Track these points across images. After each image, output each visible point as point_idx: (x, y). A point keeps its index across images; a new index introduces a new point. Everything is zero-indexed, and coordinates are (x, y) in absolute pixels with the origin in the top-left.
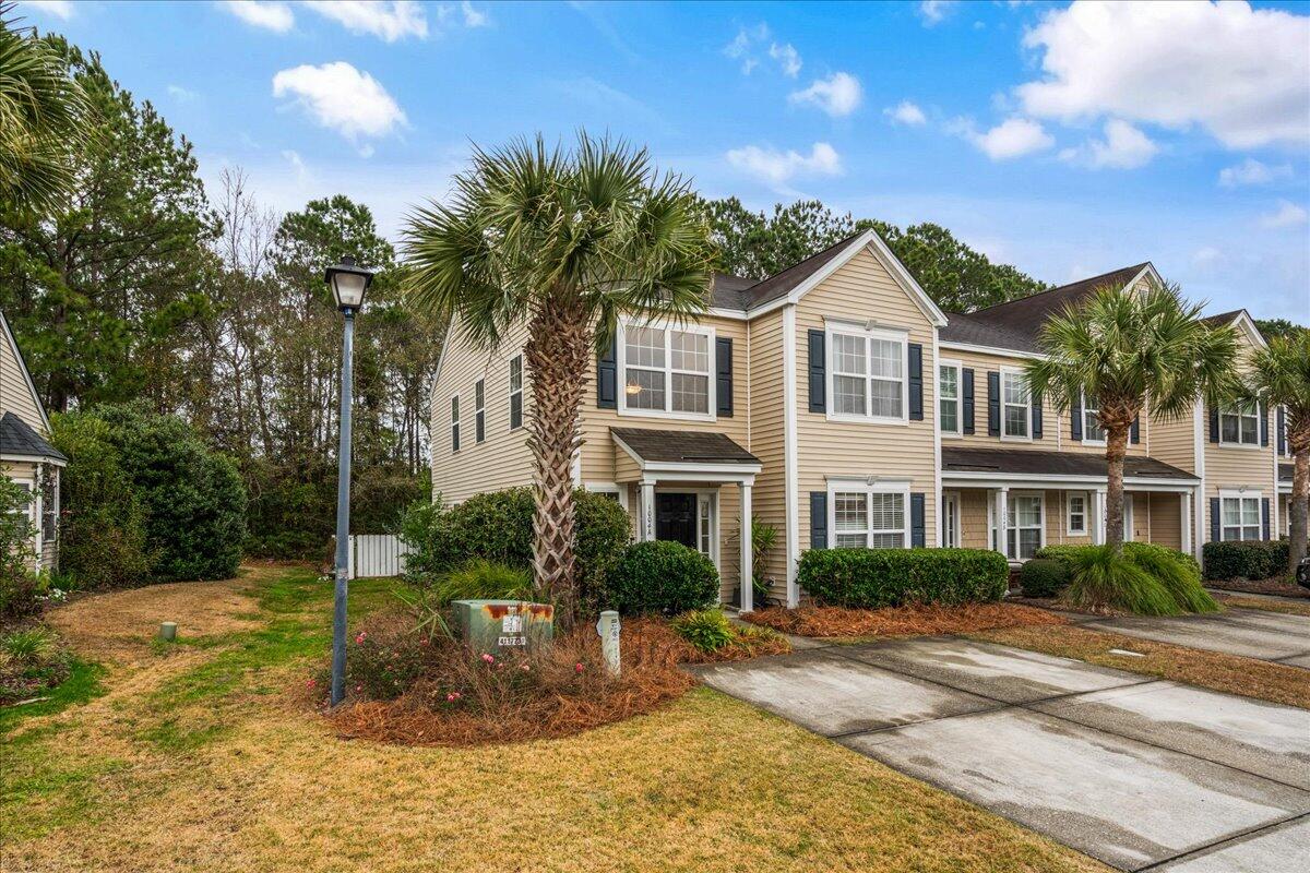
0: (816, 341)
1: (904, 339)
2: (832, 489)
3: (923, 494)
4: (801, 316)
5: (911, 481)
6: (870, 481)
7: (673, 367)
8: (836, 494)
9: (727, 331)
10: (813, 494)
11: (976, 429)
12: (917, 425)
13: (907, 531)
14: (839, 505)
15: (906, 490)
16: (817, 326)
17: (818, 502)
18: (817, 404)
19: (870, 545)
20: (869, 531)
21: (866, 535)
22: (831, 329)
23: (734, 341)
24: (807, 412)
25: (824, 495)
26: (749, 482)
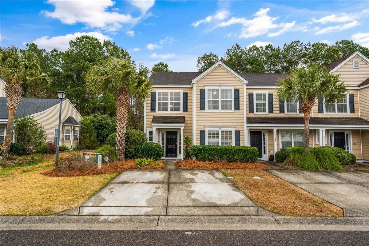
0: (202, 92)
1: (233, 89)
2: (207, 130)
3: (240, 131)
4: (197, 86)
5: (235, 127)
6: (220, 127)
7: (171, 101)
8: (208, 131)
9: (186, 91)
10: (201, 131)
11: (274, 111)
12: (237, 111)
13: (233, 141)
14: (209, 134)
15: (233, 130)
16: (203, 88)
17: (202, 133)
18: (202, 107)
19: (220, 145)
20: (219, 141)
21: (219, 142)
22: (207, 88)
23: (188, 93)
24: (199, 110)
25: (204, 131)
26: (182, 128)
